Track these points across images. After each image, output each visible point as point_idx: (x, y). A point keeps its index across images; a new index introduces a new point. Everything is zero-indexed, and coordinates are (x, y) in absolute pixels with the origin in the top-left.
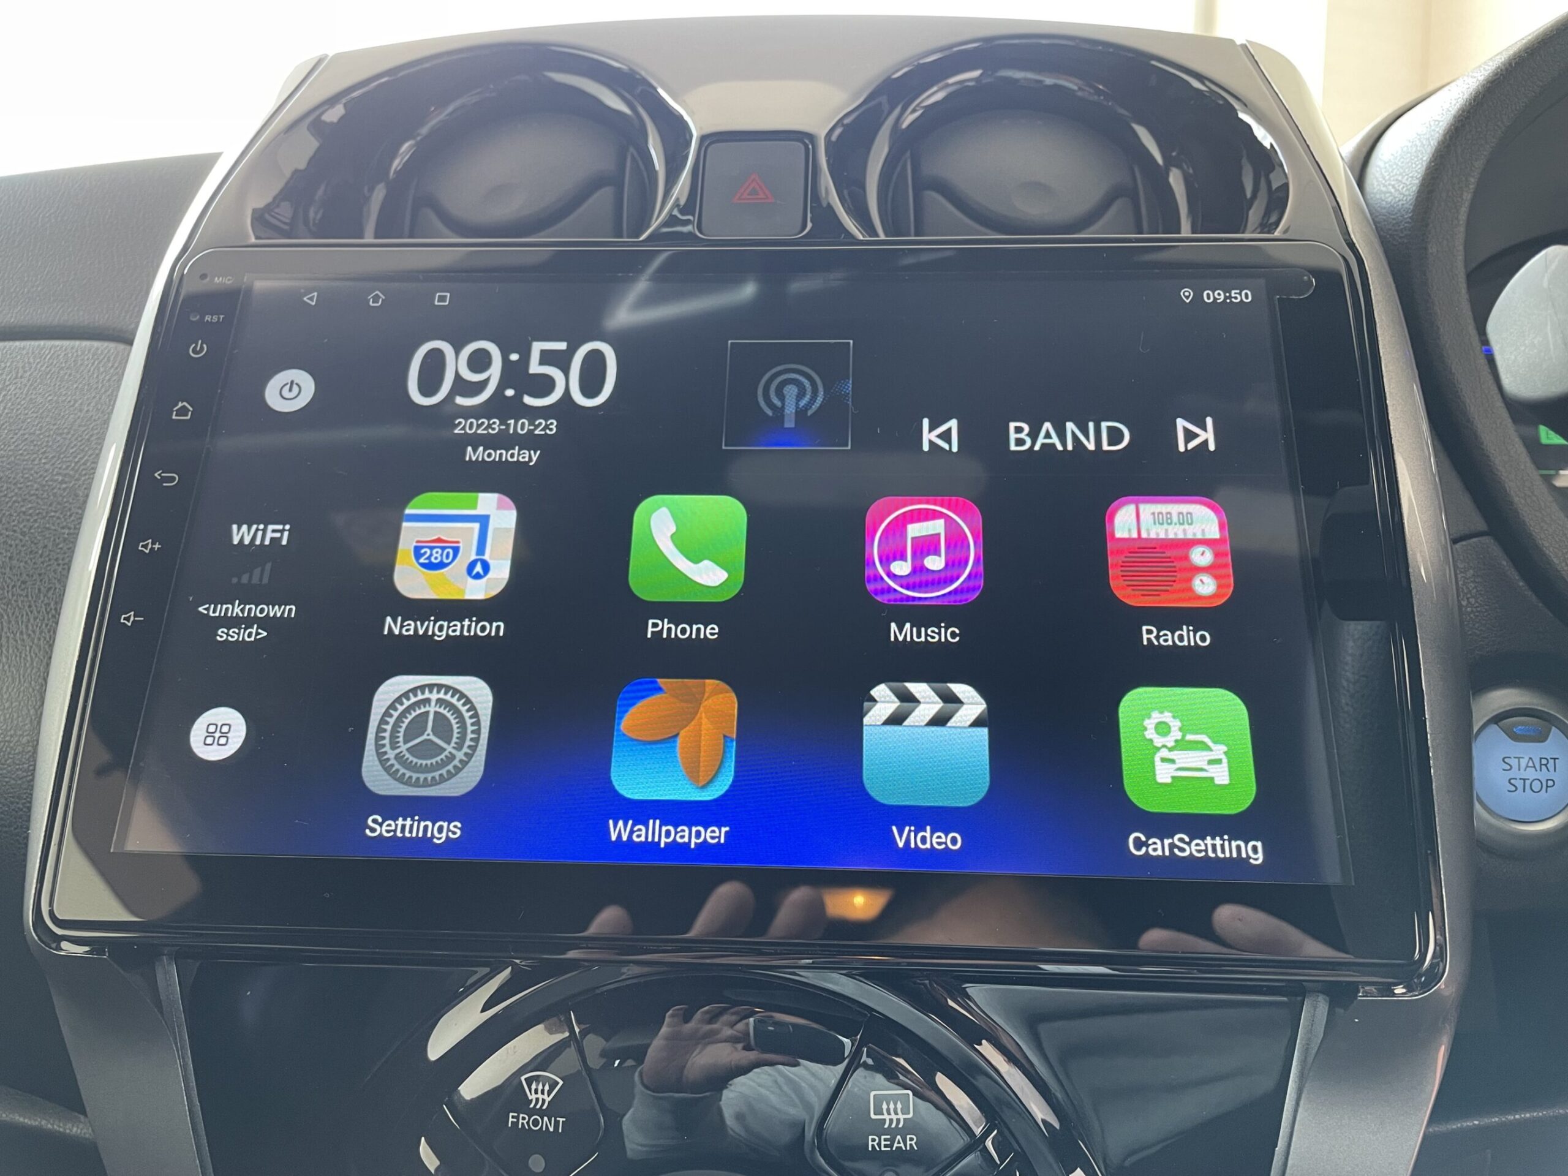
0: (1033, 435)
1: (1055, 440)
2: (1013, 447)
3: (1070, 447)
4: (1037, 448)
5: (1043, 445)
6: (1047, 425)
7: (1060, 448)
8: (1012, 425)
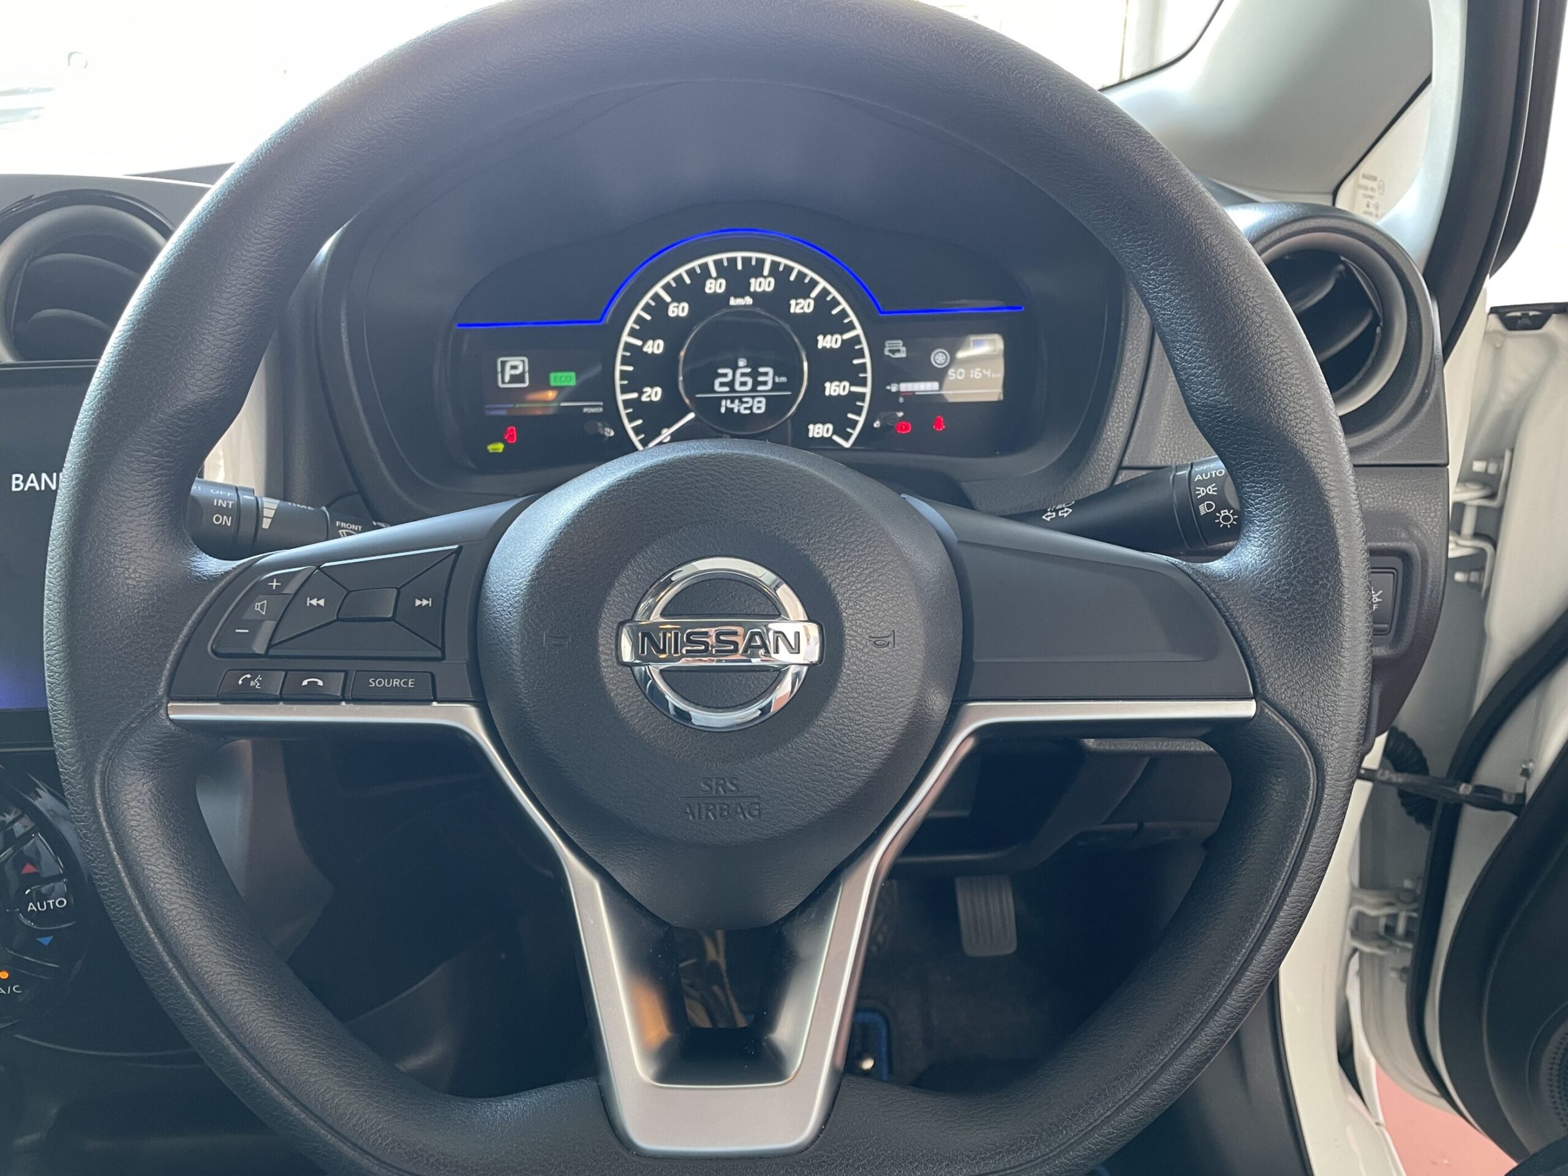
0: (25, 481)
1: (36, 484)
2: (14, 489)
3: (43, 488)
4: (26, 489)
5: (30, 487)
6: (32, 476)
7: (38, 488)
8: (14, 476)
